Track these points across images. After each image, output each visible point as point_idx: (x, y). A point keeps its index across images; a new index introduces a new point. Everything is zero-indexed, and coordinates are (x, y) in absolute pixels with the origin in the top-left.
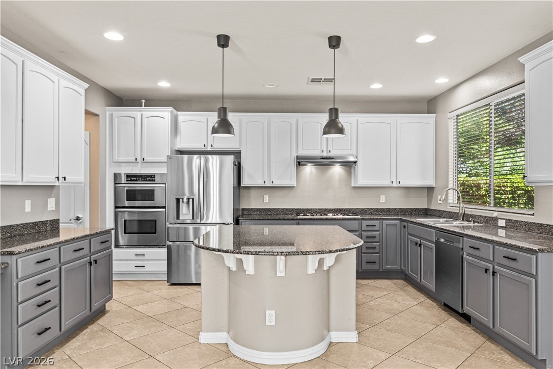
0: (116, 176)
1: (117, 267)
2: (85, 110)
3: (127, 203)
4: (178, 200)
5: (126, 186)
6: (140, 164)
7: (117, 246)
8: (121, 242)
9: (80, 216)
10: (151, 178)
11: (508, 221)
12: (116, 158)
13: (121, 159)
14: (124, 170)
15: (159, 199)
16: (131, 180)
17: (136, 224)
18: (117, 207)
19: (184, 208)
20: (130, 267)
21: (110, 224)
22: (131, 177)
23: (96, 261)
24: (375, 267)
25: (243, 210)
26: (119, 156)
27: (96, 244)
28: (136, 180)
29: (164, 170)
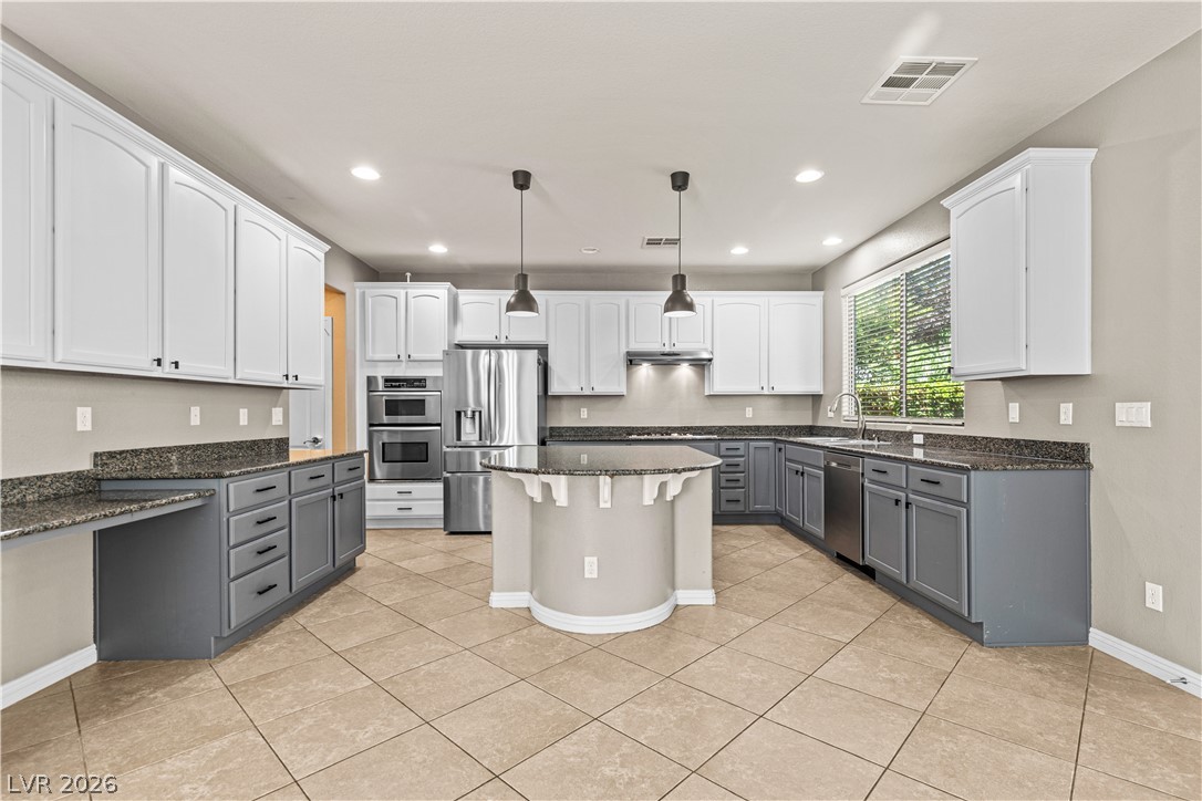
0: (371, 381)
1: (372, 510)
2: (326, 285)
3: (386, 419)
4: (459, 414)
5: (384, 394)
6: (404, 364)
7: (372, 480)
8: (378, 474)
9: (319, 437)
10: (419, 383)
11: (927, 436)
12: (370, 355)
13: (378, 356)
14: (382, 372)
15: (431, 412)
16: (392, 386)
17: (399, 448)
18: (371, 425)
19: (467, 425)
20: (390, 510)
21: (361, 444)
22: (391, 382)
23: (341, 495)
24: (740, 507)
25: (551, 428)
26: (374, 352)
27: (341, 471)
28: (399, 386)
29: (438, 372)
